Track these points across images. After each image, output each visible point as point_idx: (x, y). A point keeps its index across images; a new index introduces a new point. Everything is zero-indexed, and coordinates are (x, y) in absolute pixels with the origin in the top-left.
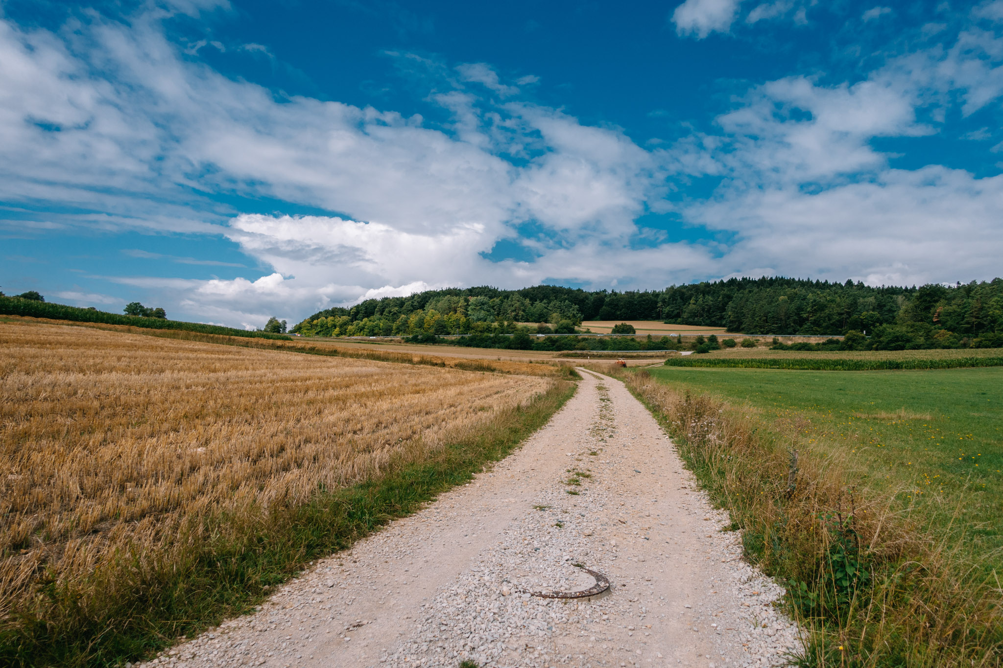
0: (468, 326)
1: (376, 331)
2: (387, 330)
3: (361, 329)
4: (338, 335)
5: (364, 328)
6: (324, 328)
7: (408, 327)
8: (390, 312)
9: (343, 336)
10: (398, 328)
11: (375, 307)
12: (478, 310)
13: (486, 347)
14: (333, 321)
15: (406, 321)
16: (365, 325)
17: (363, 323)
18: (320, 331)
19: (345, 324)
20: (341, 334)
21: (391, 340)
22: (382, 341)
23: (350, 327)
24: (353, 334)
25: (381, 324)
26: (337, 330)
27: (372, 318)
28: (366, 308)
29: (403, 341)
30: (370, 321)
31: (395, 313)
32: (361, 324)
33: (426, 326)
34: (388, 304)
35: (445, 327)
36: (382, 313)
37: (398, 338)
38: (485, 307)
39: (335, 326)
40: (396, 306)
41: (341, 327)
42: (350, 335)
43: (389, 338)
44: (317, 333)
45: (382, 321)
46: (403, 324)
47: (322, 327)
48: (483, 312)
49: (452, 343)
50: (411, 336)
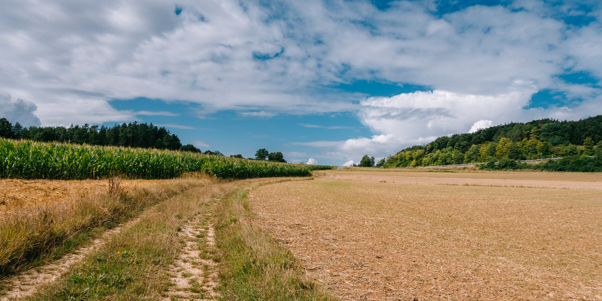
0: (547, 151)
1: (448, 161)
2: (459, 159)
3: (435, 160)
4: (415, 166)
5: (437, 159)
6: (403, 161)
7: (480, 155)
8: (460, 145)
9: (420, 167)
10: (469, 157)
11: (447, 143)
12: (552, 136)
13: (586, 170)
14: (410, 154)
15: (478, 150)
16: (438, 156)
17: (436, 154)
18: (400, 164)
19: (420, 156)
20: (417, 165)
21: (465, 168)
22: (455, 169)
23: (424, 159)
24: (428, 165)
25: (453, 155)
26: (414, 162)
27: (444, 150)
28: (439, 144)
29: (477, 168)
30: (442, 152)
31: (464, 146)
32: (434, 155)
33: (498, 153)
34: (458, 140)
35: (519, 153)
36: (453, 145)
37: (471, 165)
38: (559, 132)
39: (411, 159)
40: (465, 140)
41: (417, 159)
42: (425, 166)
43: (462, 166)
44: (398, 166)
45: (453, 152)
46: (475, 153)
47: (401, 160)
48: (557, 137)
49: (537, 168)
50: (486, 163)
